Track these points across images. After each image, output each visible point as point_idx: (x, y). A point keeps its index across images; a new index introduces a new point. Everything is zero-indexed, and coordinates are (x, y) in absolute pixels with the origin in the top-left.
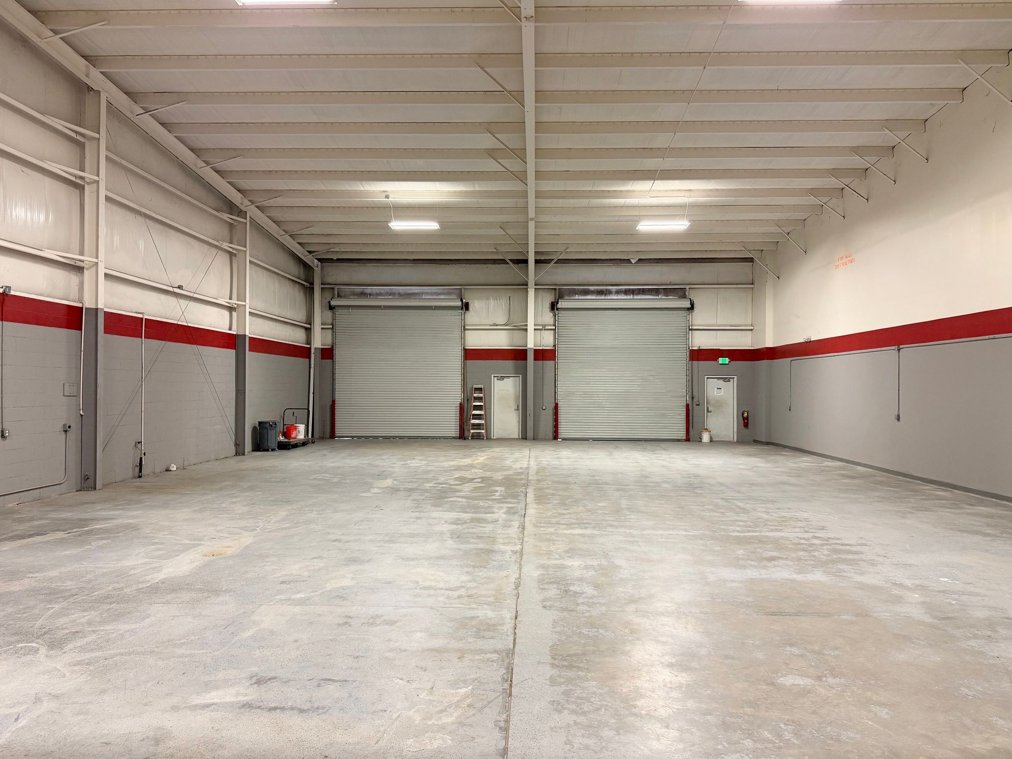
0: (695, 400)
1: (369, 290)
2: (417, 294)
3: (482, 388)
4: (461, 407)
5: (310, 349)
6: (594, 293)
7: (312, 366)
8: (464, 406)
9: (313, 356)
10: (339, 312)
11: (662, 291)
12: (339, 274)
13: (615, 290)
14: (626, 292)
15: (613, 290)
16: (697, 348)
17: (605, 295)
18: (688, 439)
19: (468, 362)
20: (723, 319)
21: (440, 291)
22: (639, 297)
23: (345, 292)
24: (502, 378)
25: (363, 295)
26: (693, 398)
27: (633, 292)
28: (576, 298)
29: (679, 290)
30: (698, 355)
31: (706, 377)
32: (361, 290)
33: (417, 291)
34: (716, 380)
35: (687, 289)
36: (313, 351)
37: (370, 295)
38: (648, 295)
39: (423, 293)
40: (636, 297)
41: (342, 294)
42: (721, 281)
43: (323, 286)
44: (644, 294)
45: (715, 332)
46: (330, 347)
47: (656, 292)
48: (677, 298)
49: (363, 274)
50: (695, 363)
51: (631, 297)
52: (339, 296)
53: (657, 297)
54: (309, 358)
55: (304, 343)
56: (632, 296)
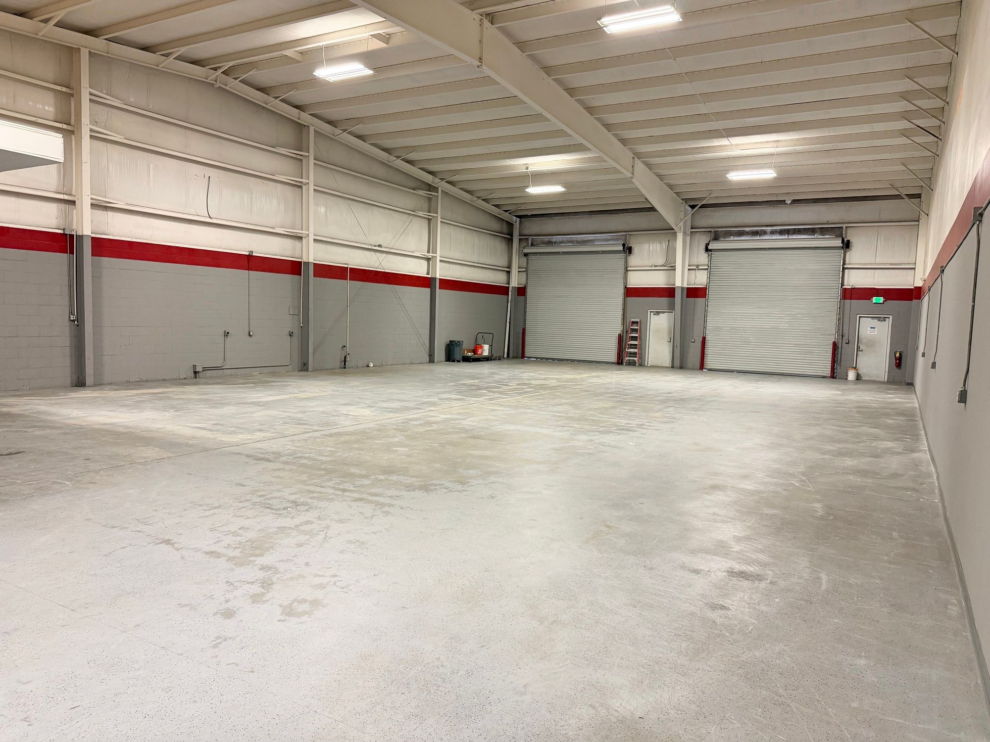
0: (845, 338)
1: (554, 239)
2: (591, 240)
3: (638, 322)
4: (620, 338)
5: (509, 287)
6: (749, 234)
7: (510, 301)
8: (623, 336)
9: (510, 293)
10: (531, 257)
11: (819, 230)
12: (533, 227)
13: (770, 230)
14: (781, 232)
15: (768, 231)
16: (850, 287)
17: (760, 235)
18: (833, 376)
19: (629, 299)
20: (882, 259)
21: (609, 238)
22: (794, 237)
23: (537, 241)
24: (658, 313)
25: (550, 243)
26: (843, 336)
27: (788, 232)
28: (732, 239)
29: (837, 229)
30: (850, 294)
31: (858, 316)
32: (548, 239)
33: (590, 239)
34: (870, 319)
35: (844, 228)
36: (510, 289)
37: (555, 243)
38: (803, 234)
39: (595, 240)
40: (791, 237)
41: (535, 243)
42: (883, 219)
43: (521, 237)
44: (799, 234)
45: (873, 270)
46: (523, 286)
47: (812, 231)
48: (833, 237)
49: (551, 226)
50: (848, 302)
51: (786, 237)
52: (532, 245)
53: (813, 237)
54: (508, 294)
55: (505, 283)
56: (787, 235)
